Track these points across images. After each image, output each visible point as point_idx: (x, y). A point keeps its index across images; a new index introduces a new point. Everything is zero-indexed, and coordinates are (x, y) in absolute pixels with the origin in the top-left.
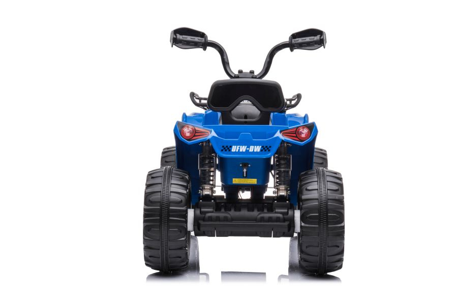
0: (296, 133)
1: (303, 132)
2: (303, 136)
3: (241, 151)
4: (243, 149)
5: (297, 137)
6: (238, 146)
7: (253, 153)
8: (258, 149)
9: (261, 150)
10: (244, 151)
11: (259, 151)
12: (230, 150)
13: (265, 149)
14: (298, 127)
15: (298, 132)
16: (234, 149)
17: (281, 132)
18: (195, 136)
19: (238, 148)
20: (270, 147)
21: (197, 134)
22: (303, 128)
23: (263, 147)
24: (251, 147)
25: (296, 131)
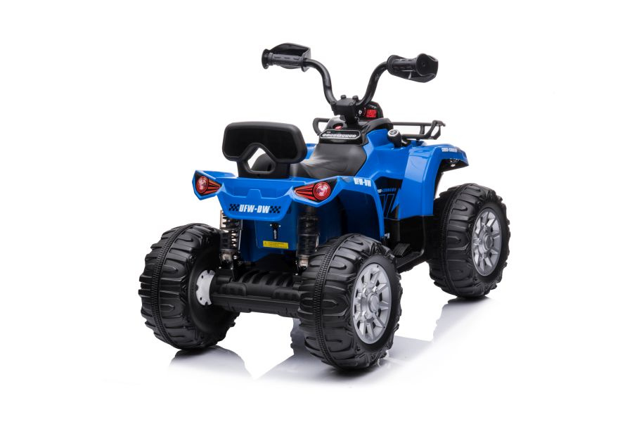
0: (312, 191)
1: (322, 189)
2: (321, 194)
3: (248, 211)
4: (251, 209)
5: (313, 196)
6: (246, 206)
7: (261, 214)
8: (266, 209)
9: (270, 212)
10: (252, 211)
11: (267, 212)
12: (238, 210)
13: (274, 210)
14: (316, 184)
15: (315, 190)
16: (242, 208)
17: (294, 189)
18: (207, 190)
19: (246, 208)
20: (280, 208)
21: (210, 188)
22: (323, 184)
23: (271, 207)
24: (259, 207)
25: (313, 188)
